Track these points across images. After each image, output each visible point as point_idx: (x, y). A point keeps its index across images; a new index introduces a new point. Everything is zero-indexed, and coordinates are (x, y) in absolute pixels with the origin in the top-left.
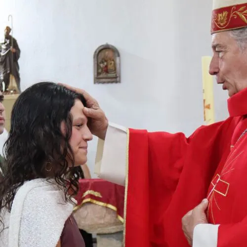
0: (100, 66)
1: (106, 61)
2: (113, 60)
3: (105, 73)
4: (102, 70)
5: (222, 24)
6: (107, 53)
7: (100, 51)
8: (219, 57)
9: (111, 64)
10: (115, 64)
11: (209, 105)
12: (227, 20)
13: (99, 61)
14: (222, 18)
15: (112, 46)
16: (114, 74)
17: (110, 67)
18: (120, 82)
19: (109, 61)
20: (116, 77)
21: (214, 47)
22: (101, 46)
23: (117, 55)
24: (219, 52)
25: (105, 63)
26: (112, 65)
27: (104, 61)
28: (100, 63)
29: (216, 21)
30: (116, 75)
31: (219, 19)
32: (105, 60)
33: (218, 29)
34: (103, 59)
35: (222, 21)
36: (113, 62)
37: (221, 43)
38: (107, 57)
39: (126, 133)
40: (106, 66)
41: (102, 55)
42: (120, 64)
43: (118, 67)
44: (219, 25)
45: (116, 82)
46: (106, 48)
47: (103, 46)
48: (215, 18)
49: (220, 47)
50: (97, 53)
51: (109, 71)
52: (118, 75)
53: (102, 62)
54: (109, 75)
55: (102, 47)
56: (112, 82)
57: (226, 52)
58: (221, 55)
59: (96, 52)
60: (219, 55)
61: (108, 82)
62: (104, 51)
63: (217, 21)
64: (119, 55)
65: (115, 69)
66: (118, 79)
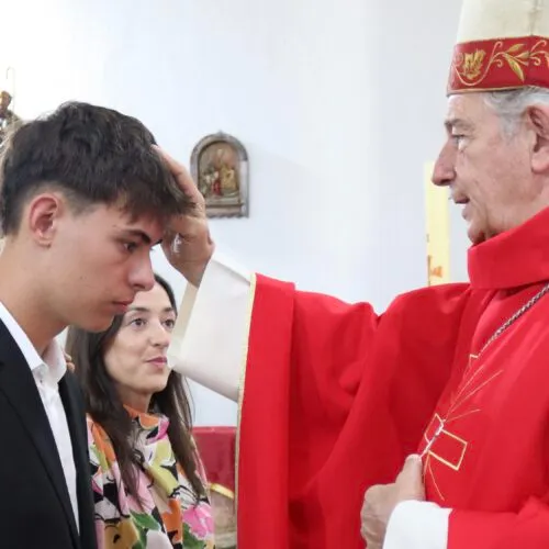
0: (205, 181)
1: (218, 169)
2: (233, 169)
3: (214, 196)
4: (209, 189)
5: (470, 77)
6: (220, 152)
7: (205, 148)
8: (457, 148)
9: (228, 176)
10: (237, 177)
11: (440, 268)
12: (482, 70)
13: (203, 169)
14: (472, 64)
15: (231, 137)
16: (236, 199)
17: (226, 182)
18: (247, 215)
19: (223, 169)
20: (239, 205)
21: (449, 125)
22: (207, 137)
23: (241, 157)
24: (458, 137)
25: (216, 175)
26: (232, 177)
27: (213, 169)
28: (205, 174)
29: (458, 69)
30: (239, 201)
31: (466, 66)
32: (215, 167)
33: (462, 86)
34: (210, 165)
35: (470, 71)
36: (232, 172)
37: (464, 118)
38: (219, 161)
39: (249, 284)
40: (218, 181)
41: (209, 157)
42: (248, 175)
43: (243, 183)
44: (464, 78)
45: (240, 215)
46: (219, 141)
47: (211, 136)
48: (458, 63)
49: (461, 126)
50: (197, 152)
51: (223, 190)
52: (242, 201)
53: (210, 172)
54: (224, 200)
55: (209, 140)
56: (230, 216)
57: (472, 138)
58: (462, 143)
59: (195, 150)
60: (457, 143)
61: (222, 216)
62: (213, 147)
63: (460, 69)
64: (246, 159)
65: (238, 188)
66: (243, 209)
